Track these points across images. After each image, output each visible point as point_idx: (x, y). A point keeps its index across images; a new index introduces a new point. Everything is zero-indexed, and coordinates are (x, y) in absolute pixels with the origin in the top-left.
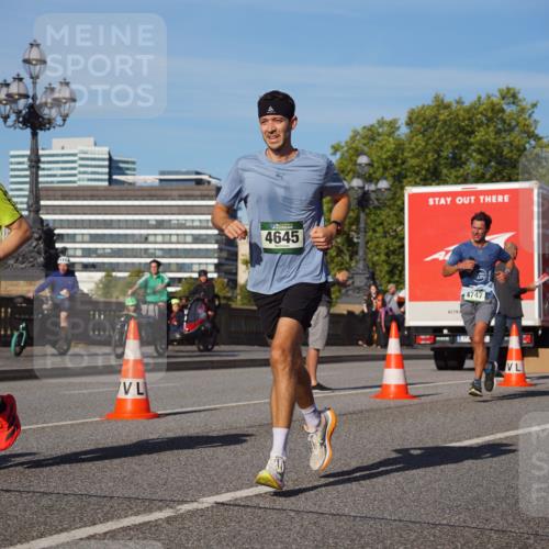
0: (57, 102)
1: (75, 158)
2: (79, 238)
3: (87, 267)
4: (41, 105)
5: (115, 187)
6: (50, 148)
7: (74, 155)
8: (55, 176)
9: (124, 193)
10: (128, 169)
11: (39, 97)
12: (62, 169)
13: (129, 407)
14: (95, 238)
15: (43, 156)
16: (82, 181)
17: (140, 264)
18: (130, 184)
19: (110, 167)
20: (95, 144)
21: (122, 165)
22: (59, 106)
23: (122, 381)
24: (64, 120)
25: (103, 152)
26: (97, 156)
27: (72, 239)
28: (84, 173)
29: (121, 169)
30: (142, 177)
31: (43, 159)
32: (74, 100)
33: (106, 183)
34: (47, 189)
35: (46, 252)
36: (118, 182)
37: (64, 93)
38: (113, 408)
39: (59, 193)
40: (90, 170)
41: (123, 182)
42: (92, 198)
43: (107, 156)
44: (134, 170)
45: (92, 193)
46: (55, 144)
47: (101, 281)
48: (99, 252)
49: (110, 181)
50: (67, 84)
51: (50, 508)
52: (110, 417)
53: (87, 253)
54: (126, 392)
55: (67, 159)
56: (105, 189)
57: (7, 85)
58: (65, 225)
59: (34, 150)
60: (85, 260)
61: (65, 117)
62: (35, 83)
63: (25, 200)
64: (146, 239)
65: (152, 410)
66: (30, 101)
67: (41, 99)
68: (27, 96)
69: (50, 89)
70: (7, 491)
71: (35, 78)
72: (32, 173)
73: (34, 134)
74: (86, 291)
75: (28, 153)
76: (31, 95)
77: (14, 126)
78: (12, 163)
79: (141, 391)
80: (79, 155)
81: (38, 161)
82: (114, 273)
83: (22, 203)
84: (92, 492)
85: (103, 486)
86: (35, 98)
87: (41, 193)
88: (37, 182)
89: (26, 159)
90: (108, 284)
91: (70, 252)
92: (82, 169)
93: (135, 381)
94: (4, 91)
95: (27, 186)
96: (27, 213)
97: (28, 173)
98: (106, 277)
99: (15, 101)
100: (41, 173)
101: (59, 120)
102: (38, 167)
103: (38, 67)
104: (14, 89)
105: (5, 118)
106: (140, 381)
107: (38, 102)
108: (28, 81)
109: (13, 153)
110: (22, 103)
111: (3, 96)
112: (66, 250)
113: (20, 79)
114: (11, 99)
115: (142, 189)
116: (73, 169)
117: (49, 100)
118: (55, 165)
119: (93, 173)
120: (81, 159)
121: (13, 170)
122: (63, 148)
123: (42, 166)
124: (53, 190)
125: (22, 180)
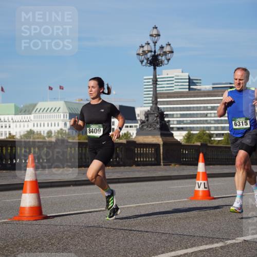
0: (165, 54)
1: (173, 79)
2: (175, 116)
3: (179, 129)
4: (158, 55)
5: (191, 92)
6: (162, 75)
7: (173, 77)
8: (164, 87)
9: (196, 94)
10: (197, 83)
11: (157, 51)
12: (167, 84)
13: (201, 194)
14: (182, 116)
15: (159, 78)
16: (176, 89)
17: (204, 127)
18: (199, 90)
19: (189, 82)
20: (182, 72)
21: (194, 81)
22: (166, 55)
23: (197, 182)
24: (168, 62)
25: (186, 75)
26: (183, 77)
27: (172, 116)
28: (178, 85)
29: (194, 83)
30: (204, 86)
31: (158, 80)
32: (172, 52)
33: (187, 90)
34: (161, 94)
35: (160, 122)
36: (193, 89)
37: (167, 49)
38: (193, 195)
39: (166, 95)
40: (180, 84)
41: (195, 89)
42: (181, 97)
43: (188, 77)
44: (200, 83)
45: (181, 95)
46: (165, 72)
47: (186, 135)
48: (185, 122)
49: (189, 89)
50: (170, 45)
52: (192, 199)
53: (179, 122)
54: (199, 187)
55: (169, 80)
56: (187, 92)
57: (143, 47)
58: (169, 109)
59: (155, 76)
60: (178, 126)
61: (168, 60)
62: (155, 45)
63: (151, 99)
64: (206, 115)
65: (211, 196)
66: (153, 53)
67: (158, 52)
68: (151, 51)
69: (162, 47)
70: (147, 232)
71: (155, 43)
72: (154, 86)
73: (155, 69)
74: (179, 140)
75: (152, 77)
76: (153, 51)
77: (146, 65)
78: (145, 82)
79: (206, 187)
80: (175, 77)
81: (157, 81)
82: (192, 132)
83: (149, 100)
84: (185, 234)
85: (190, 231)
86: (155, 52)
87: (158, 95)
88: (156, 91)
89: (151, 80)
90: (189, 137)
91: (171, 122)
92: (176, 84)
93: (203, 182)
94: (142, 49)
95: (152, 93)
96: (151, 105)
97: (152, 86)
98: (188, 134)
99: (146, 54)
100: (158, 86)
101: (166, 62)
102: (156, 84)
103: (156, 38)
104: (146, 48)
105: (142, 62)
106: (206, 182)
107: (156, 54)
108: (152, 44)
109: (145, 77)
110: (149, 55)
111: (141, 52)
112: (169, 121)
113: (148, 44)
114: (144, 53)
115: (204, 92)
116: (172, 84)
117: (162, 53)
118: (164, 82)
119: (182, 85)
120: (176, 79)
121: (145, 85)
122: (167, 74)
123: (158, 83)
124: (163, 94)
125: (149, 90)
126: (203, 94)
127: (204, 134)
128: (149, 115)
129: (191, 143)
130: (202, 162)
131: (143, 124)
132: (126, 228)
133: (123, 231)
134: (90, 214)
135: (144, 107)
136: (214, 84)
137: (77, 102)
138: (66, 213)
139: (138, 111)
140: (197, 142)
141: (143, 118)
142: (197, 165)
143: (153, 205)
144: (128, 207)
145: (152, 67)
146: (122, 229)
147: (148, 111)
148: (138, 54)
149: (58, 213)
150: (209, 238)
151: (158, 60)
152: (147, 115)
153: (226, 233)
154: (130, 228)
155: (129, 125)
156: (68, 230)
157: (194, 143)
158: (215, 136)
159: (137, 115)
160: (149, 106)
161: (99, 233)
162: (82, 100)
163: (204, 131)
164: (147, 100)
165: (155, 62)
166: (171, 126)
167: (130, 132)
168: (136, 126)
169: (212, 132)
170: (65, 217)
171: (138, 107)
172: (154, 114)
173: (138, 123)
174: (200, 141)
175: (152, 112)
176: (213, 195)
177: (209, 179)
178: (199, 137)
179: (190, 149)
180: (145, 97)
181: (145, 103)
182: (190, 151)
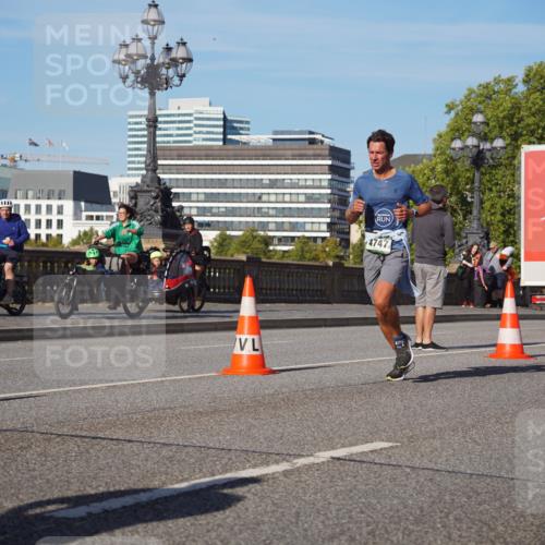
0: (174, 62)
1: (192, 118)
2: (194, 197)
4: (158, 66)
5: (230, 147)
6: (167, 109)
7: (190, 115)
8: (171, 135)
9: (238, 152)
10: (242, 129)
11: (156, 56)
12: (179, 129)
13: (245, 362)
14: (210, 197)
15: (161, 116)
16: (198, 140)
17: (254, 222)
18: (245, 143)
19: (224, 126)
20: (210, 104)
21: (235, 125)
22: (177, 66)
23: (238, 337)
24: (181, 80)
25: (217, 112)
26: (212, 116)
27: (188, 197)
28: (200, 132)
29: (235, 128)
30: (255, 137)
31: (160, 119)
32: (190, 60)
33: (221, 143)
34: (164, 149)
35: (163, 210)
36: (232, 141)
37: (179, 53)
38: (229, 364)
39: (175, 153)
40: (205, 129)
41: (237, 142)
42: (207, 157)
43: (222, 116)
44: (248, 129)
45: (207, 153)
46: (173, 104)
47: (215, 239)
48: (214, 210)
49: (225, 140)
50: (184, 44)
51: (170, 459)
52: (227, 372)
54: (242, 348)
55: (183, 119)
56: (220, 149)
57: (126, 46)
58: (180, 183)
59: (153, 108)
60: (201, 219)
61: (182, 77)
62: (153, 44)
63: (144, 159)
64: (259, 199)
65: (267, 366)
66: (149, 61)
67: (160, 59)
68: (145, 57)
69: (168, 49)
70: (129, 441)
71: (153, 39)
72: (150, 133)
75: (146, 113)
76: (149, 56)
77: (132, 87)
78: (129, 123)
79: (256, 347)
80: (195, 115)
81: (156, 121)
82: (228, 233)
83: (139, 162)
84: (211, 445)
85: (221, 438)
86: (153, 59)
87: (159, 152)
88: (155, 142)
89: (144, 120)
90: (223, 241)
91: (185, 211)
92: (198, 129)
93: (250, 337)
94: (124, 50)
95: (145, 146)
96: (144, 172)
97: (146, 133)
98: (220, 236)
99: (134, 62)
100: (158, 133)
101: (176, 80)
102: (155, 127)
103: (156, 28)
104: (133, 50)
105: (124, 78)
106: (256, 337)
107: (156, 62)
108: (146, 41)
109: (131, 113)
110: (141, 64)
111: (122, 57)
112: (182, 208)
113: (140, 40)
114: (131, 59)
115: (255, 148)
116: (189, 128)
117: (167, 61)
118: (171, 125)
119: (208, 133)
120: (197, 119)
121: (131, 130)
122: (179, 108)
123: (160, 126)
124: (170, 149)
125: (140, 139)
126: (253, 152)
127: (254, 237)
128: (139, 194)
129: (226, 255)
130: (250, 296)
132: (84, 434)
133: (79, 441)
134: (6, 403)
135: (129, 176)
136: (276, 133)
140: (238, 253)
141: (126, 200)
142: (239, 302)
143: (144, 384)
144: (89, 390)
145: (147, 90)
146: (77, 436)
147: (137, 185)
148: (116, 62)
150: (261, 453)
151: (159, 75)
152: (135, 193)
153: (295, 442)
154: (93, 434)
155: (95, 214)
157: (232, 256)
158: (276, 241)
159: (112, 194)
160: (138, 175)
161: (24, 445)
163: (253, 231)
164: (133, 162)
165: (153, 79)
167: (96, 228)
168: (109, 217)
169: (271, 234)
171: (115, 176)
172: (150, 191)
173: (113, 210)
174: (244, 253)
175: (145, 188)
176: (271, 364)
177: (263, 332)
178: (244, 243)
179: (225, 269)
180: (130, 156)
181: (129, 169)
182: (225, 272)
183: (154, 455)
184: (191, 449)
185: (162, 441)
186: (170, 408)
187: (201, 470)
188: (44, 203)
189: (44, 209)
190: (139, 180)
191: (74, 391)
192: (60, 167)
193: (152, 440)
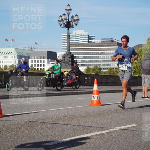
0: (74, 20)
1: (79, 36)
2: (80, 57)
3: (82, 65)
5: (89, 43)
6: (72, 33)
7: (79, 35)
8: (73, 41)
9: (92, 45)
10: (93, 38)
11: (69, 19)
12: (76, 39)
13: (95, 103)
14: (84, 57)
16: (81, 42)
17: (96, 64)
18: (94, 42)
19: (88, 38)
20: (84, 32)
21: (91, 37)
22: (75, 22)
23: (93, 95)
24: (76, 25)
25: (86, 34)
26: (85, 35)
27: (78, 57)
28: (81, 40)
29: (91, 38)
30: (97, 40)
31: (71, 36)
32: (79, 20)
33: (87, 42)
34: (71, 44)
35: (72, 61)
36: (90, 42)
37: (76, 18)
38: (90, 103)
39: (75, 45)
40: (83, 39)
41: (92, 42)
42: (83, 46)
43: (87, 35)
44: (95, 38)
45: (83, 45)
46: (74, 32)
47: (86, 69)
48: (85, 61)
49: (88, 42)
50: (77, 15)
51: (75, 129)
52: (90, 105)
53: (82, 61)
54: (94, 99)
55: (77, 36)
56: (87, 44)
57: (61, 16)
58: (76, 54)
59: (69, 34)
60: (82, 63)
61: (76, 24)
62: (68, 16)
63: (66, 47)
64: (98, 57)
65: (101, 103)
66: (67, 20)
68: (66, 19)
69: (73, 17)
70: (64, 124)
71: (69, 14)
72: (68, 40)
73: (68, 30)
74: (82, 72)
75: (67, 34)
76: (67, 19)
77: (63, 27)
79: (98, 98)
80: (80, 35)
81: (69, 37)
82: (89, 67)
83: (65, 48)
84: (86, 125)
85: (89, 123)
86: (68, 20)
87: (70, 45)
88: (69, 42)
89: (66, 36)
90: (88, 70)
91: (78, 61)
92: (81, 39)
93: (96, 96)
94: (61, 18)
95: (67, 44)
96: (66, 51)
97: (67, 40)
98: (87, 68)
99: (63, 21)
100: (70, 40)
101: (75, 25)
102: (69, 38)
103: (69, 11)
104: (63, 17)
105: (61, 25)
106: (98, 96)
107: (69, 21)
108: (67, 15)
109: (62, 35)
110: (65, 21)
111: (60, 19)
112: (77, 60)
113: (65, 15)
114: (62, 20)
115: (97, 44)
116: (78, 39)
117: (72, 20)
118: (74, 38)
119: (84, 40)
120: (81, 36)
121: (62, 39)
122: (76, 33)
123: (70, 38)
124: (73, 44)
125: (65, 42)
126: (96, 45)
127: (97, 68)
129: (89, 73)
130: (96, 84)
131: (62, 62)
132: (52, 122)
133: (50, 124)
134: (31, 114)
135: (62, 52)
136: (102, 39)
137: (23, 48)
138: (17, 114)
139: (58, 54)
140: (92, 72)
141: (62, 59)
142: (93, 86)
143: (67, 109)
144: (53, 110)
145: (67, 28)
146: (50, 123)
147: (65, 54)
148: (59, 21)
149: (11, 114)
150: (100, 128)
151: (70, 24)
152: (64, 56)
153: (110, 125)
154: (54, 123)
156: (18, 124)
157: (91, 73)
158: (103, 69)
159: (58, 57)
160: (65, 52)
161: (36, 125)
162: (25, 47)
163: (96, 66)
164: (63, 48)
165: (68, 25)
166: (78, 63)
169: (101, 67)
170: (16, 116)
171: (58, 52)
174: (94, 72)
175: (67, 55)
176: (102, 103)
177: (100, 94)
178: (94, 70)
179: (89, 77)
180: (62, 46)
181: (62, 50)
182: (89, 78)
183: (71, 128)
184: (81, 126)
185: (73, 124)
186: (75, 115)
187: (84, 132)
188: (39, 60)
189: (39, 61)
190: (65, 53)
191: (49, 111)
192: (44, 50)
193: (70, 124)
